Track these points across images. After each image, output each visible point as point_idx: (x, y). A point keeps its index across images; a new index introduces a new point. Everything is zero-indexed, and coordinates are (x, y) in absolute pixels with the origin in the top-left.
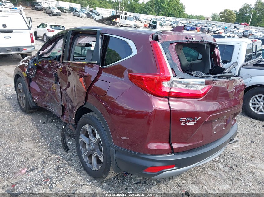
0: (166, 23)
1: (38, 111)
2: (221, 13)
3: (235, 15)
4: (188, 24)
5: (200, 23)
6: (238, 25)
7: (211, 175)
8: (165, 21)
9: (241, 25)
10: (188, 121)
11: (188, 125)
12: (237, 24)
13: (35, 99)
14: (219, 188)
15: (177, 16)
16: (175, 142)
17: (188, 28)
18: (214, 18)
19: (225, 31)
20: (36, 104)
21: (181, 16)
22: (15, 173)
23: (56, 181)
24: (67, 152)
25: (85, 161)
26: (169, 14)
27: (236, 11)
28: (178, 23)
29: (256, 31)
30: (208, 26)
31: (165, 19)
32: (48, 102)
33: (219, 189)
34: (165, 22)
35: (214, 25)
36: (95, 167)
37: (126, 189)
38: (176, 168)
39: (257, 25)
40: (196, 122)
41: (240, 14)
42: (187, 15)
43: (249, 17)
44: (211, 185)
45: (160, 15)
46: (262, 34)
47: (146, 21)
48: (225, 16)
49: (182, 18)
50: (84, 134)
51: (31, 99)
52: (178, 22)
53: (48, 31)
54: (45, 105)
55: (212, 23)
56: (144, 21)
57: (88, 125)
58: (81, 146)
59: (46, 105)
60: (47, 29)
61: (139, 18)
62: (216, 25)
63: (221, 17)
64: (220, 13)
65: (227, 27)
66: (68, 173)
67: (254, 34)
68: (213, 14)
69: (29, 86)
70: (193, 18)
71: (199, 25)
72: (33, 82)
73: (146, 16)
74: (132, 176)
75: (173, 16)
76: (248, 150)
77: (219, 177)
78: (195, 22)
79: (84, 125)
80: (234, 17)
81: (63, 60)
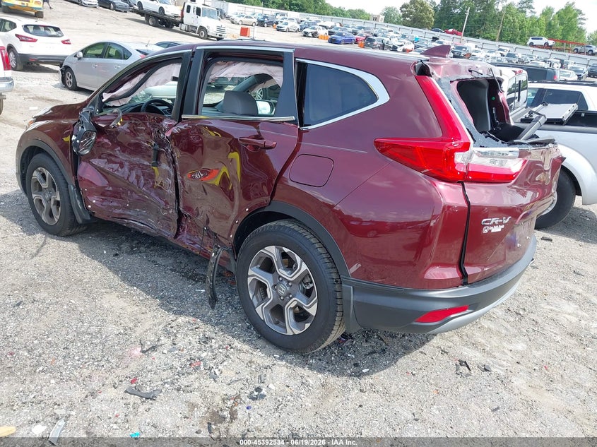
0: (289, 26)
1: (86, 230)
2: (405, 6)
3: (433, 11)
4: (337, 29)
5: (364, 28)
6: (440, 33)
7: (489, 329)
8: (285, 21)
9: (445, 34)
10: (494, 224)
11: (492, 231)
12: (438, 31)
13: (91, 203)
14: (510, 349)
15: (309, 10)
16: (470, 265)
17: (339, 38)
18: (389, 17)
19: (416, 47)
20: (92, 215)
21: (318, 10)
22: (121, 358)
23: (216, 364)
24: (213, 308)
25: (264, 321)
26: (291, 4)
27: (434, 3)
28: (316, 27)
29: (476, 47)
30: (380, 34)
31: (286, 17)
32: (128, 208)
33: (511, 351)
34: (286, 24)
35: (391, 34)
36: (292, 328)
37: (356, 365)
38: (471, 311)
39: (477, 34)
40: (503, 226)
41: (442, 9)
42: (331, 7)
43: (462, 16)
44: (496, 345)
45: (271, 5)
46: (488, 54)
47: (242, 18)
48: (411, 13)
49: (321, 14)
50: (259, 266)
51: (79, 203)
52: (315, 24)
53: (22, 40)
54: (120, 214)
55: (388, 29)
56: (238, 20)
57: (274, 247)
58: (252, 290)
59: (123, 214)
60: (17, 36)
61: (225, 11)
62: (397, 33)
63: (404, 16)
64: (403, 7)
65: (418, 37)
66: (231, 348)
67: (473, 54)
68: (386, 9)
69: (75, 173)
70: (344, 16)
71: (360, 32)
72: (84, 164)
73: (241, 8)
74: (354, 342)
75: (301, 9)
76: (533, 282)
77: (504, 331)
78: (353, 24)
79: (263, 248)
80: (431, 16)
81: (181, 113)
